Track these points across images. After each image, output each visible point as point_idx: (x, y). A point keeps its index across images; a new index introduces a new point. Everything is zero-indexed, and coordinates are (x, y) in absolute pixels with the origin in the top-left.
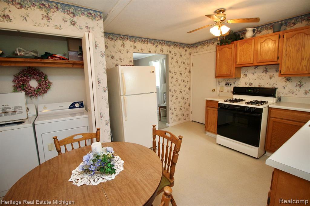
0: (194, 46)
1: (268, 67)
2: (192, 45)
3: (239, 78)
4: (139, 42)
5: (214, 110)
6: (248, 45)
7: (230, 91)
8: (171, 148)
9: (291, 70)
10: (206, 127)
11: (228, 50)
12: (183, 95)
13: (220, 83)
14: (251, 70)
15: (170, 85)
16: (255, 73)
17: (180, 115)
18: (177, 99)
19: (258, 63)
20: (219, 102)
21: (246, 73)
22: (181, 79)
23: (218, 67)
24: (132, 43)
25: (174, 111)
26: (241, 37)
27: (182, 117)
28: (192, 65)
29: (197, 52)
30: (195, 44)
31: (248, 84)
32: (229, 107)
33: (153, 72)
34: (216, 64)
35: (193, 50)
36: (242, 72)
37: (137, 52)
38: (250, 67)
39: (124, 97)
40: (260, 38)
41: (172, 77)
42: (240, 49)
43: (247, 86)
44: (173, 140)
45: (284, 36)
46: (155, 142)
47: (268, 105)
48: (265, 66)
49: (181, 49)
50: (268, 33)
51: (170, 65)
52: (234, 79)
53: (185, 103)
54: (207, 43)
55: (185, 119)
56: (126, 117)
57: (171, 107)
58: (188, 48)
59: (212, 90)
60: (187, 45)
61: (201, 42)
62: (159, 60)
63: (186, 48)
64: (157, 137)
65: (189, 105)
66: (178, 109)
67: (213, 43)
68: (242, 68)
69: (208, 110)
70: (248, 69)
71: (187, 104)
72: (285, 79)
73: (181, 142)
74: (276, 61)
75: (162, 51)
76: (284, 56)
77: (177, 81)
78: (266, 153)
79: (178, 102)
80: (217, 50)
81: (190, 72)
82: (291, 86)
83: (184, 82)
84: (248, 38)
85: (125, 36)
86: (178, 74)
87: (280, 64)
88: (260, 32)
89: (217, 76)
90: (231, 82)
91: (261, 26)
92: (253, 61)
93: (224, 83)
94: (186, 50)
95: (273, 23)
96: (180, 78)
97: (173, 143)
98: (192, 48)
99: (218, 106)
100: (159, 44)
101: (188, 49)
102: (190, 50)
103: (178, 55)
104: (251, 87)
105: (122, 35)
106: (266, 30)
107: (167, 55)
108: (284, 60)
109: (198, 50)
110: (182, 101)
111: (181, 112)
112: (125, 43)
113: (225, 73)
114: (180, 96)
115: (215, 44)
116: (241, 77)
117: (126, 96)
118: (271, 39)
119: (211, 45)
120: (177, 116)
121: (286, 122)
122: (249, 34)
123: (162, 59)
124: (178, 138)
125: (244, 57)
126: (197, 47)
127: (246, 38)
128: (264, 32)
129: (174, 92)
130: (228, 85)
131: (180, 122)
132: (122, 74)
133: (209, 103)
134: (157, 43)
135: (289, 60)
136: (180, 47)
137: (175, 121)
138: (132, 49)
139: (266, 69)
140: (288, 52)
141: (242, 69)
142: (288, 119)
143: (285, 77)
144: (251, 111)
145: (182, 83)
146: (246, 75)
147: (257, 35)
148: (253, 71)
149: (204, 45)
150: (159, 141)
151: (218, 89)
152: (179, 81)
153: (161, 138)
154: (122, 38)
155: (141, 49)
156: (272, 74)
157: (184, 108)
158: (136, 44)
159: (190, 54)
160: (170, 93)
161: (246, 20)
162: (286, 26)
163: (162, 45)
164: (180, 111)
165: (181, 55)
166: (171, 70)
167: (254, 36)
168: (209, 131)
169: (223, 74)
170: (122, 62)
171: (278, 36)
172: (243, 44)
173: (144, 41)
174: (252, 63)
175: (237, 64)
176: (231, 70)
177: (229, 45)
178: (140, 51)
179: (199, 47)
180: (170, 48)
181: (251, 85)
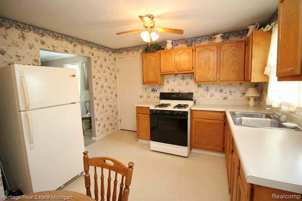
0: (118, 51)
1: (184, 75)
2: (116, 50)
3: (163, 85)
4: (48, 36)
5: (145, 117)
6: (170, 55)
7: (156, 97)
8: (116, 180)
9: (202, 78)
10: (138, 134)
11: (153, 57)
12: (110, 103)
13: (147, 89)
14: (172, 77)
15: (95, 92)
16: (175, 80)
17: (108, 125)
18: (104, 107)
19: (178, 71)
20: (150, 108)
21: (168, 80)
22: (107, 86)
23: (145, 74)
24: (37, 36)
25: (100, 122)
26: (162, 48)
27: (110, 128)
28: (117, 71)
29: (122, 58)
30: (120, 49)
31: (171, 90)
32: (160, 112)
33: (74, 76)
34: (143, 71)
35: (117, 55)
36: (165, 79)
37: (47, 49)
38: (171, 75)
39: (26, 112)
40: (179, 50)
41: (97, 83)
42: (163, 59)
43: (170, 91)
44: (118, 169)
45: (196, 50)
46: (89, 176)
47: (190, 108)
48: (182, 75)
49: (105, 53)
50: (183, 47)
51: (93, 69)
52: (159, 86)
53: (113, 111)
54: (132, 50)
55: (113, 129)
56: (31, 142)
57: (97, 118)
58: (112, 52)
59: (140, 96)
60: (112, 49)
61: (125, 48)
62: (78, 63)
63: (110, 53)
64: (92, 169)
65: (117, 113)
66: (105, 119)
67: (138, 50)
68: (165, 75)
69: (139, 116)
70: (169, 77)
71: (115, 112)
72: (197, 85)
73: (132, 172)
74: (192, 70)
75: (83, 52)
76: (197, 66)
77: (102, 87)
78: (192, 150)
79: (105, 111)
80: (143, 57)
81: (116, 78)
82: (201, 90)
83: (110, 88)
84: (168, 49)
85: (25, 24)
86: (103, 80)
87: (195, 73)
88: (177, 45)
89: (144, 82)
90: (156, 88)
91: (177, 40)
92: (175, 70)
93: (150, 90)
94: (110, 55)
95: (185, 39)
96: (105, 85)
97: (118, 174)
98: (117, 53)
99: (150, 112)
100: (79, 43)
101: (112, 54)
102: (114, 55)
103: (102, 59)
104: (173, 92)
105: (21, 23)
106: (181, 44)
107: (89, 57)
108: (197, 69)
109: (123, 56)
110: (110, 109)
111: (109, 122)
112: (26, 34)
113: (152, 80)
114: (106, 104)
115: (140, 52)
116: (164, 84)
117: (29, 110)
118: (187, 52)
119: (135, 52)
120: (105, 127)
121: (204, 121)
122: (169, 46)
123: (82, 63)
124: (128, 166)
125: (167, 65)
126: (122, 53)
127: (167, 49)
128: (180, 46)
129: (99, 100)
130: (154, 91)
131: (109, 133)
132: (22, 77)
133: (140, 110)
134: (76, 42)
135: (200, 70)
136: (103, 50)
137: (102, 133)
138: (38, 45)
139: (183, 77)
140: (199, 63)
141: (165, 77)
142: (205, 118)
143: (197, 84)
144: (174, 114)
145: (109, 90)
146: (168, 82)
147: (174, 47)
148: (174, 78)
149: (129, 52)
150: (96, 174)
151: (145, 95)
152: (105, 88)
153: (99, 169)
154: (19, 26)
155: (53, 46)
156: (188, 81)
157: (112, 116)
158: (44, 39)
159: (115, 59)
160: (95, 102)
161: (173, 30)
162: (195, 43)
163: (82, 45)
164: (107, 121)
165: (105, 60)
166: (95, 75)
167: (172, 48)
168: (141, 138)
169: (150, 80)
170: (20, 60)
171: (192, 49)
172: (166, 54)
173: (57, 36)
174: (174, 71)
175: (162, 71)
176: (157, 77)
177: (153, 53)
178: (51, 48)
179: (124, 53)
180: (92, 49)
181: (173, 91)
